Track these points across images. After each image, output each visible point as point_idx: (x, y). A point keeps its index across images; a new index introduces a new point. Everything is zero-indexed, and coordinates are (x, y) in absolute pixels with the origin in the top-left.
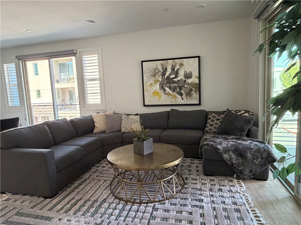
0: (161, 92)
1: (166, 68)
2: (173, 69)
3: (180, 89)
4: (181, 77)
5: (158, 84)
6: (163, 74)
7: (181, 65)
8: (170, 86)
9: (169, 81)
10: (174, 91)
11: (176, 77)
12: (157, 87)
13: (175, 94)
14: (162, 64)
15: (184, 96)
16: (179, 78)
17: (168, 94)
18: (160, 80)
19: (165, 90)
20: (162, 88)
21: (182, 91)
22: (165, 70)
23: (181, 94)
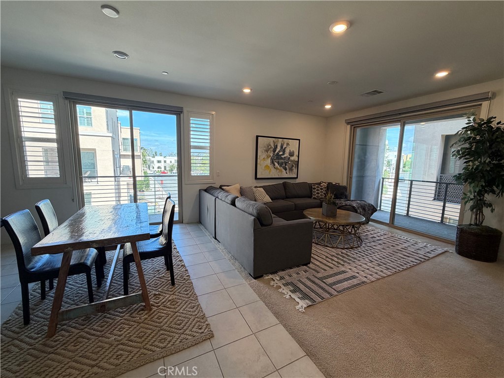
0: (271, 166)
1: (277, 145)
2: (282, 147)
3: (286, 165)
4: (287, 155)
5: (270, 159)
6: (274, 151)
7: (288, 144)
8: (278, 162)
9: (278, 157)
10: (281, 166)
11: (283, 154)
12: (269, 161)
13: (282, 168)
14: (274, 141)
15: (288, 171)
16: (285, 156)
17: (276, 168)
18: (272, 155)
19: (274, 165)
20: (273, 163)
21: (287, 167)
22: (276, 147)
23: (286, 169)
